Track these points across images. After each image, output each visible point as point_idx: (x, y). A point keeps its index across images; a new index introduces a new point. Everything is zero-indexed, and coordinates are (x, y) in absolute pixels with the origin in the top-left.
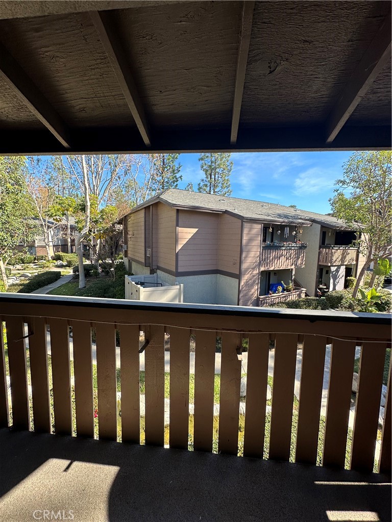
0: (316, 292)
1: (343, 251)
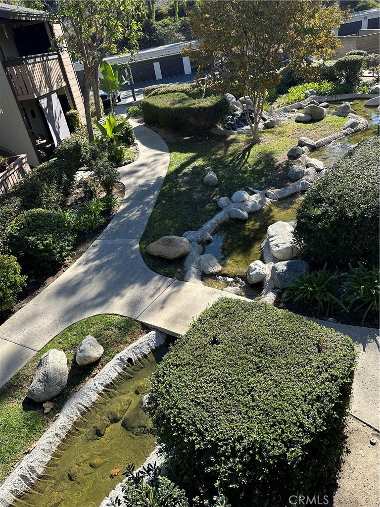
0: (38, 154)
1: (42, 64)
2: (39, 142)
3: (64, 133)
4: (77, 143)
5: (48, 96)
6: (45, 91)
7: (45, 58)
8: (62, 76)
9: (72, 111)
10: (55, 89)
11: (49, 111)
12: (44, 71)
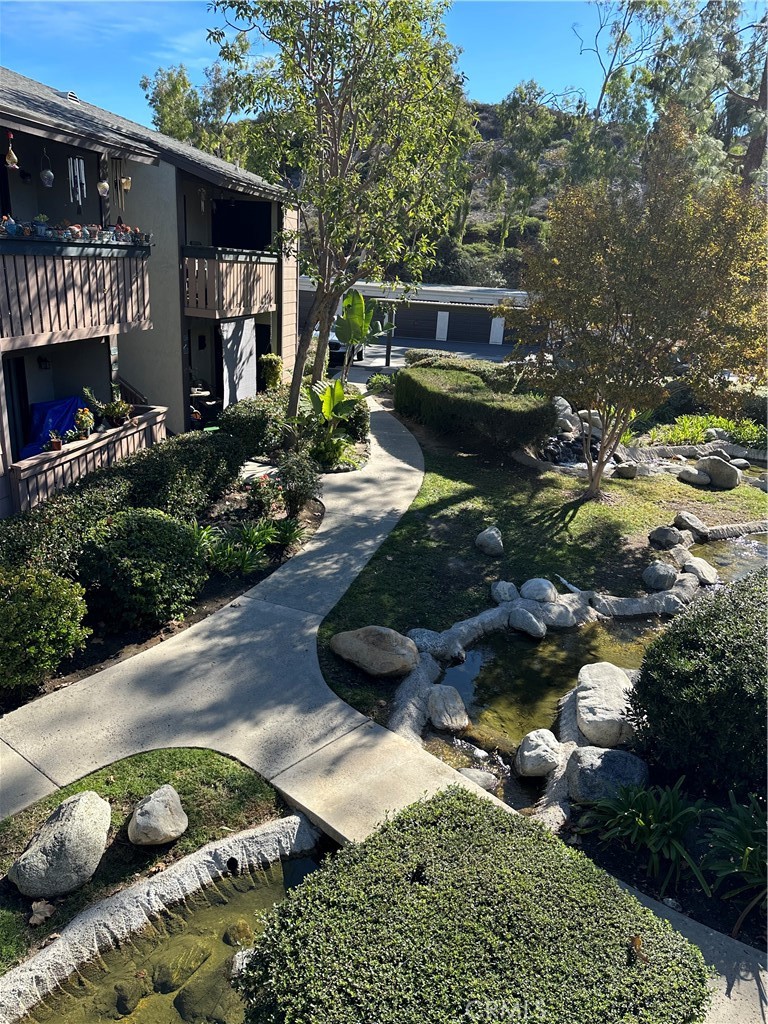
0: (188, 412)
1: (246, 267)
2: (196, 392)
3: (247, 389)
4: (263, 412)
5: (239, 322)
6: (236, 311)
7: (254, 258)
8: (273, 295)
9: (273, 356)
10: (255, 311)
11: (232, 346)
12: (246, 278)
